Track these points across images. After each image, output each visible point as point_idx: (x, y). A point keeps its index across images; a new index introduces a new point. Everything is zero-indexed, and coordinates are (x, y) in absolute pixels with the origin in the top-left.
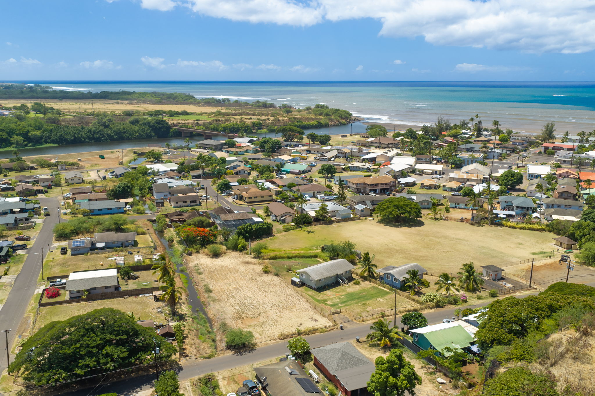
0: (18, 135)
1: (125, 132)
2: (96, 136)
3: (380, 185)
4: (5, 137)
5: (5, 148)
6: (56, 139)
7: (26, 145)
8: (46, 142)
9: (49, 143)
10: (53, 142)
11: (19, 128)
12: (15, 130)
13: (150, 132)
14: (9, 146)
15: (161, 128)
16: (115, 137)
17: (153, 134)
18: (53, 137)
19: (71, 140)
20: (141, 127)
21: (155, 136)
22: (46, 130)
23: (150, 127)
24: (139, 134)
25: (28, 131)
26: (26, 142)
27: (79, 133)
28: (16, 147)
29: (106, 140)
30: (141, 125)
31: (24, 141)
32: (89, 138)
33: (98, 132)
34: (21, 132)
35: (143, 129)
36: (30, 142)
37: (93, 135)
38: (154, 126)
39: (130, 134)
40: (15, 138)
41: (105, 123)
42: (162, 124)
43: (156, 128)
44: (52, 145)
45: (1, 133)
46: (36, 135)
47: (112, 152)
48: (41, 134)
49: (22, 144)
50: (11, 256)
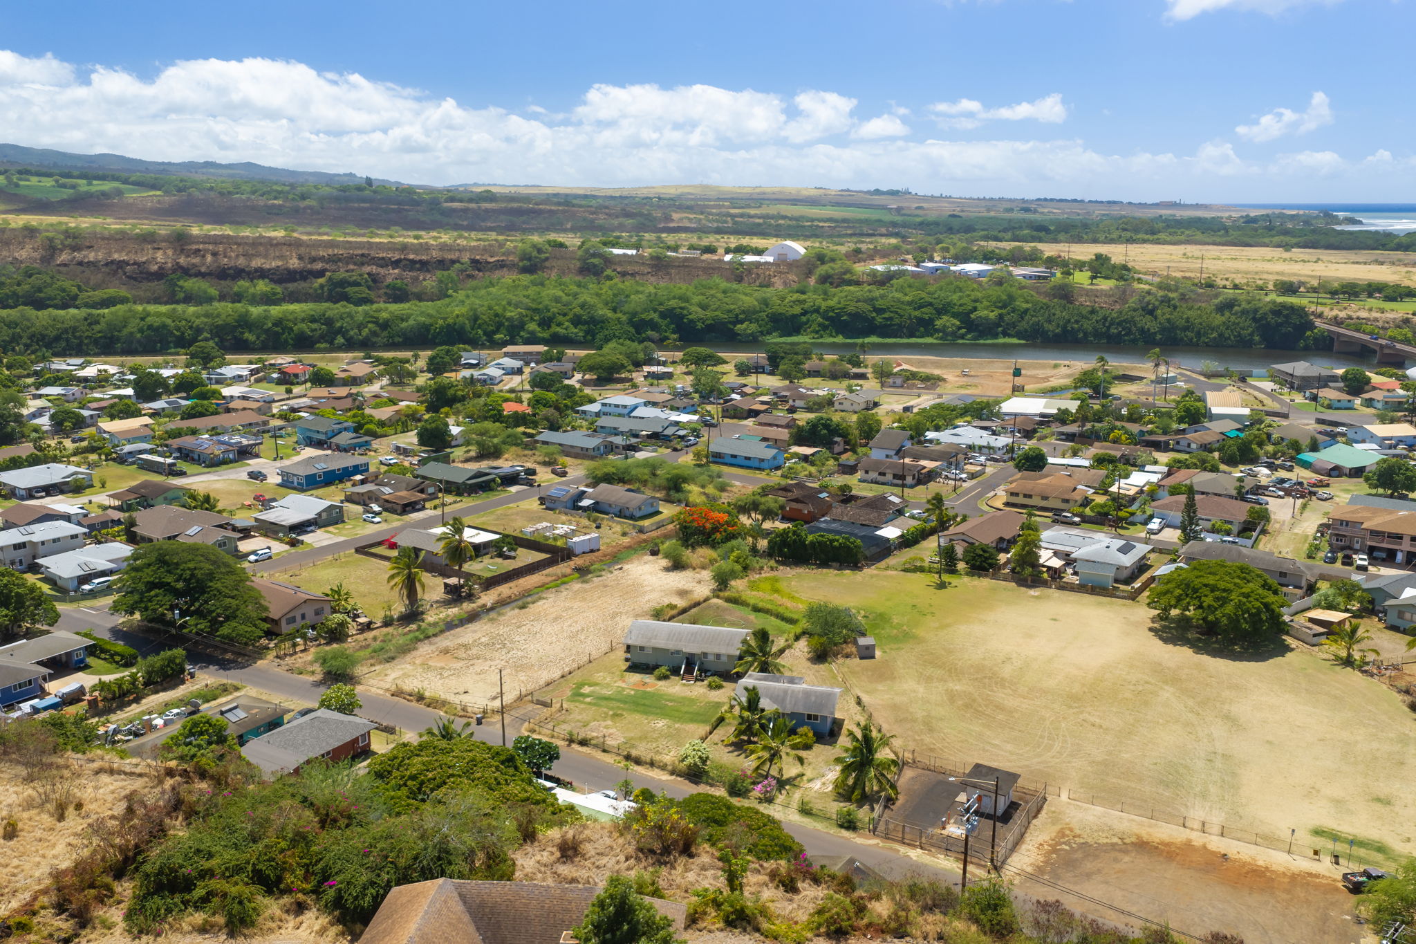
0: (955, 315)
1: (1186, 329)
2: (1113, 331)
3: (1406, 541)
4: (926, 317)
5: (922, 337)
6: (1026, 331)
7: (962, 337)
8: (1005, 334)
9: (1010, 336)
10: (1019, 335)
11: (963, 301)
12: (951, 304)
13: (1252, 334)
14: (932, 335)
15: (1281, 325)
16: (1158, 337)
17: (1257, 338)
18: (1023, 325)
19: (1056, 335)
20: (1233, 318)
21: (1260, 343)
22: (1014, 310)
23: (1254, 319)
24: (1221, 335)
25: (975, 309)
26: (963, 331)
27: (1077, 322)
28: (941, 339)
29: (1134, 341)
30: (1236, 314)
31: (960, 328)
32: (1097, 334)
33: (1119, 324)
34: (961, 310)
35: (1234, 324)
36: (969, 331)
37: (1109, 328)
38: (1264, 317)
39: (1198, 334)
40: (944, 321)
41: (1148, 303)
42: (1286, 316)
43: (1268, 323)
44: (1015, 341)
45: (924, 310)
46: (986, 319)
47: (1056, 366)
48: (1001, 316)
49: (953, 334)
50: (491, 490)
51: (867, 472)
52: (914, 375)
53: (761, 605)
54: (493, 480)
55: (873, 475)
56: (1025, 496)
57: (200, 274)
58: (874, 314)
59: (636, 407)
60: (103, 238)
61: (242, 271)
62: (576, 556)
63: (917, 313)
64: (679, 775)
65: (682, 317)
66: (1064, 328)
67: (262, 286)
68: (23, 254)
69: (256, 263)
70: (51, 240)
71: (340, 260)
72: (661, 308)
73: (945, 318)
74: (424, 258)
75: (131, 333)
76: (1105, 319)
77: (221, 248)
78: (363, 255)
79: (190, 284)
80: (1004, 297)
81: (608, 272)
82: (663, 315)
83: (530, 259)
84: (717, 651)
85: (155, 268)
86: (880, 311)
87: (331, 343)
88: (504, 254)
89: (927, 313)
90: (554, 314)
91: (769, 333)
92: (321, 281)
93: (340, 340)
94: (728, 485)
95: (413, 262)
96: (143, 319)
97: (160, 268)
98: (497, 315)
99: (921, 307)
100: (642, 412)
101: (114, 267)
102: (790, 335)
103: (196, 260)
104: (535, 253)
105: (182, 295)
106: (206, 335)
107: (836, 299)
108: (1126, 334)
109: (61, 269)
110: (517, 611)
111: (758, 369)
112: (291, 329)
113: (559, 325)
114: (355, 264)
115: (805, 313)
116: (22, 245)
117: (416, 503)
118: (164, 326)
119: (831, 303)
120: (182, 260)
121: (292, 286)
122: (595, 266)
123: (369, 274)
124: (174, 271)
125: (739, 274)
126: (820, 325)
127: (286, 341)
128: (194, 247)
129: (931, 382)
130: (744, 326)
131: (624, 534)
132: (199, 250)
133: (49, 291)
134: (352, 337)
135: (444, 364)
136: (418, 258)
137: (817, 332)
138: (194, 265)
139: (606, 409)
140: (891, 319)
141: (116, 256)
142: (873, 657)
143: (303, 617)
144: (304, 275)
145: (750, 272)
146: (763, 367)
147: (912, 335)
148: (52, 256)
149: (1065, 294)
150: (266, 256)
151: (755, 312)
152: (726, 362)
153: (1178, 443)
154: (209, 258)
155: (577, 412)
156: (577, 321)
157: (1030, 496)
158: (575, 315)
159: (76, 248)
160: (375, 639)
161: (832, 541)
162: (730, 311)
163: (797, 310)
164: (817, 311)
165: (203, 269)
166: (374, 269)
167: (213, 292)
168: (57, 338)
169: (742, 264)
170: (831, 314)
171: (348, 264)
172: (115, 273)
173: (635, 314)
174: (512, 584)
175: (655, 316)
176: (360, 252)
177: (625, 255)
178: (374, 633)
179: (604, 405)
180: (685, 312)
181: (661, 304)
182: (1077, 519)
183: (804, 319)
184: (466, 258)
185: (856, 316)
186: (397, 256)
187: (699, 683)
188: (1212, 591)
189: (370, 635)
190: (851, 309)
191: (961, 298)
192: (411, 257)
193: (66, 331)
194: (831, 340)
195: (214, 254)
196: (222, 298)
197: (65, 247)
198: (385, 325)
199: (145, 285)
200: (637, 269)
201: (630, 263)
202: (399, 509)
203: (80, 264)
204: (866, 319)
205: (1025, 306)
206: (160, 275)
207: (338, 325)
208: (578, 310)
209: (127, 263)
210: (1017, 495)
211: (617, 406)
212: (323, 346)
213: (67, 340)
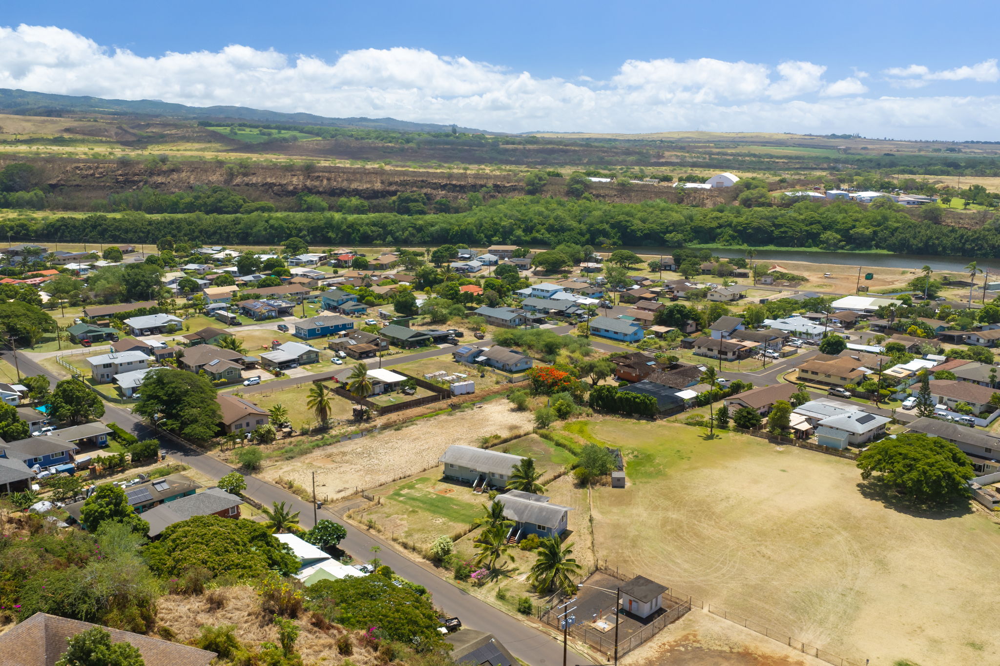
0: (837, 231)
2: (968, 246)
4: (815, 231)
5: (810, 247)
6: (895, 244)
7: (842, 248)
8: (878, 246)
9: (883, 248)
10: (889, 248)
11: (845, 220)
12: (836, 222)
14: (817, 246)
18: (893, 240)
19: (919, 248)
22: (886, 228)
25: (854, 227)
26: (843, 243)
27: (938, 238)
28: (825, 248)
29: (985, 255)
31: (840, 241)
32: (954, 249)
33: (973, 241)
34: (843, 227)
36: (848, 243)
37: (964, 244)
41: (999, 225)
44: (885, 252)
45: (813, 226)
46: (862, 234)
47: (903, 273)
48: (875, 233)
49: (835, 245)
50: (426, 346)
51: (699, 348)
52: (783, 276)
53: (562, 441)
54: (428, 339)
55: (704, 350)
56: (813, 373)
57: (319, 193)
58: (773, 228)
59: (555, 292)
60: (263, 168)
61: (345, 191)
62: (455, 396)
63: (808, 228)
64: (428, 559)
65: (627, 227)
66: (926, 244)
67: (355, 201)
68: (214, 178)
69: (354, 186)
70: (231, 169)
71: (407, 184)
72: (612, 221)
73: (829, 233)
74: (462, 183)
75: (259, 231)
76: (962, 236)
77: (333, 175)
78: (422, 181)
79: (311, 199)
80: (879, 218)
81: (586, 194)
82: (613, 226)
83: (533, 185)
84: (503, 473)
85: (291, 188)
86: (778, 226)
87: (384, 240)
88: (516, 181)
89: (815, 228)
90: (535, 224)
91: (691, 241)
92: (394, 198)
93: (389, 238)
94: (591, 351)
95: (455, 186)
96: (267, 221)
97: (295, 188)
98: (496, 224)
99: (811, 224)
100: (559, 296)
101: (267, 187)
102: (707, 243)
103: (317, 183)
104: (537, 181)
105: (305, 206)
106: (305, 232)
107: (744, 217)
108: (979, 249)
109: (237, 188)
110: (393, 431)
111: (666, 267)
112: (359, 230)
113: (538, 231)
114: (417, 187)
115: (720, 226)
116: (214, 172)
117: (370, 352)
118: (281, 227)
119: (741, 219)
120: (308, 183)
121: (375, 202)
122: (577, 190)
123: (425, 194)
124: (303, 190)
125: (681, 196)
126: (730, 236)
127: (355, 238)
128: (317, 174)
129: (795, 281)
130: (672, 235)
131: (497, 383)
132: (319, 177)
133: (226, 202)
134: (397, 237)
135: (443, 257)
136: (459, 183)
137: (727, 241)
138: (315, 187)
139: (535, 293)
140: (785, 232)
141: (269, 180)
142: (623, 487)
143: (248, 424)
144: (385, 194)
145: (689, 195)
146: (670, 266)
147: (802, 245)
148: (231, 180)
149: (934, 217)
150: (360, 181)
151: (681, 225)
152: (642, 261)
153: (969, 338)
154: (325, 182)
155: (517, 294)
156: (551, 229)
157: (817, 373)
158: (550, 225)
159: (245, 175)
160: (291, 443)
161: (635, 398)
162: (663, 224)
163: (714, 224)
164: (730, 225)
165: (321, 189)
166: (429, 191)
167: (324, 204)
168: (215, 233)
169: (683, 190)
170: (739, 228)
171: (412, 187)
172: (267, 191)
173: (592, 225)
174: (400, 413)
175: (606, 227)
176: (421, 179)
177: (600, 182)
178: (292, 439)
179: (534, 289)
180: (629, 224)
181: (612, 218)
182: (847, 394)
183: (719, 231)
184: (490, 184)
185: (758, 230)
186: (444, 182)
187: (484, 494)
188: (904, 459)
189: (288, 440)
190: (755, 224)
191: (844, 218)
192: (454, 182)
193: (220, 228)
194: (738, 247)
195: (329, 179)
196: (331, 208)
197: (239, 173)
198: (420, 229)
199: (285, 199)
200: (607, 192)
201: (602, 188)
202: (357, 355)
203: (247, 185)
204: (766, 232)
205: (896, 225)
206: (293, 193)
207: (390, 228)
208: (552, 221)
209: (274, 184)
210: (806, 371)
211: (542, 291)
212: (378, 242)
213: (220, 234)
